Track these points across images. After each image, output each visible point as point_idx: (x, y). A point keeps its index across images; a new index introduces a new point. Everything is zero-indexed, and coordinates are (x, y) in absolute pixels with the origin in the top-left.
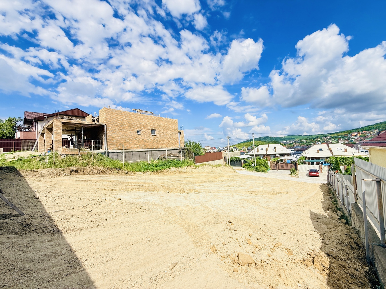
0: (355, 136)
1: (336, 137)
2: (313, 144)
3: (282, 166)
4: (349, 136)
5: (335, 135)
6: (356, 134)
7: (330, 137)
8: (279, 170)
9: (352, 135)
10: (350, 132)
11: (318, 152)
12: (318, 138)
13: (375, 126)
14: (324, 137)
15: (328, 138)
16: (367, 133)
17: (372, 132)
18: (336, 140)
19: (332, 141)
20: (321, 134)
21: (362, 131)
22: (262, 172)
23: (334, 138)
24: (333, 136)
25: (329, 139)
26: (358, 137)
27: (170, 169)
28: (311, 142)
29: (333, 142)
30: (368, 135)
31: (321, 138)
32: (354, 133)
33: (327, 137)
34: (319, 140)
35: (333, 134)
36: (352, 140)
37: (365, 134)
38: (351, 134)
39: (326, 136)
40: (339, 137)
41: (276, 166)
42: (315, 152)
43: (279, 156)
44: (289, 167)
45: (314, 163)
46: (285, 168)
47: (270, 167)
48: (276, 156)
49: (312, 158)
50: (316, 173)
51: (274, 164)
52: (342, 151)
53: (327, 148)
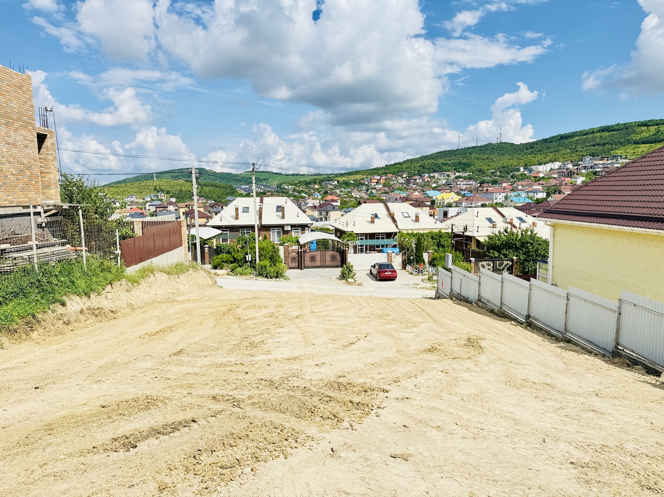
0: (377, 183)
1: (347, 184)
2: (307, 196)
3: (313, 259)
4: (367, 183)
5: (345, 178)
6: (378, 180)
7: (336, 182)
8: (305, 267)
9: (373, 180)
10: (370, 174)
11: (373, 222)
12: (315, 183)
13: (404, 166)
14: (327, 182)
15: (334, 183)
16: (394, 179)
17: (399, 178)
18: (346, 191)
19: (340, 192)
20: (320, 175)
21: (386, 174)
22: (277, 277)
23: (343, 185)
24: (341, 179)
25: (335, 187)
26: (381, 186)
27: (63, 304)
28: (303, 191)
29: (342, 193)
30: (394, 184)
31: (320, 183)
32: (375, 177)
33: (331, 182)
34: (317, 187)
35: (342, 175)
36: (373, 191)
37: (391, 180)
38: (371, 180)
39: (329, 178)
40: (352, 183)
41: (299, 258)
42: (367, 221)
43: (290, 229)
44: (328, 258)
45: (364, 247)
46: (318, 263)
47: (283, 261)
48: (285, 230)
49: (362, 235)
50: (392, 272)
51: (295, 254)
52: (411, 220)
53: (386, 213)
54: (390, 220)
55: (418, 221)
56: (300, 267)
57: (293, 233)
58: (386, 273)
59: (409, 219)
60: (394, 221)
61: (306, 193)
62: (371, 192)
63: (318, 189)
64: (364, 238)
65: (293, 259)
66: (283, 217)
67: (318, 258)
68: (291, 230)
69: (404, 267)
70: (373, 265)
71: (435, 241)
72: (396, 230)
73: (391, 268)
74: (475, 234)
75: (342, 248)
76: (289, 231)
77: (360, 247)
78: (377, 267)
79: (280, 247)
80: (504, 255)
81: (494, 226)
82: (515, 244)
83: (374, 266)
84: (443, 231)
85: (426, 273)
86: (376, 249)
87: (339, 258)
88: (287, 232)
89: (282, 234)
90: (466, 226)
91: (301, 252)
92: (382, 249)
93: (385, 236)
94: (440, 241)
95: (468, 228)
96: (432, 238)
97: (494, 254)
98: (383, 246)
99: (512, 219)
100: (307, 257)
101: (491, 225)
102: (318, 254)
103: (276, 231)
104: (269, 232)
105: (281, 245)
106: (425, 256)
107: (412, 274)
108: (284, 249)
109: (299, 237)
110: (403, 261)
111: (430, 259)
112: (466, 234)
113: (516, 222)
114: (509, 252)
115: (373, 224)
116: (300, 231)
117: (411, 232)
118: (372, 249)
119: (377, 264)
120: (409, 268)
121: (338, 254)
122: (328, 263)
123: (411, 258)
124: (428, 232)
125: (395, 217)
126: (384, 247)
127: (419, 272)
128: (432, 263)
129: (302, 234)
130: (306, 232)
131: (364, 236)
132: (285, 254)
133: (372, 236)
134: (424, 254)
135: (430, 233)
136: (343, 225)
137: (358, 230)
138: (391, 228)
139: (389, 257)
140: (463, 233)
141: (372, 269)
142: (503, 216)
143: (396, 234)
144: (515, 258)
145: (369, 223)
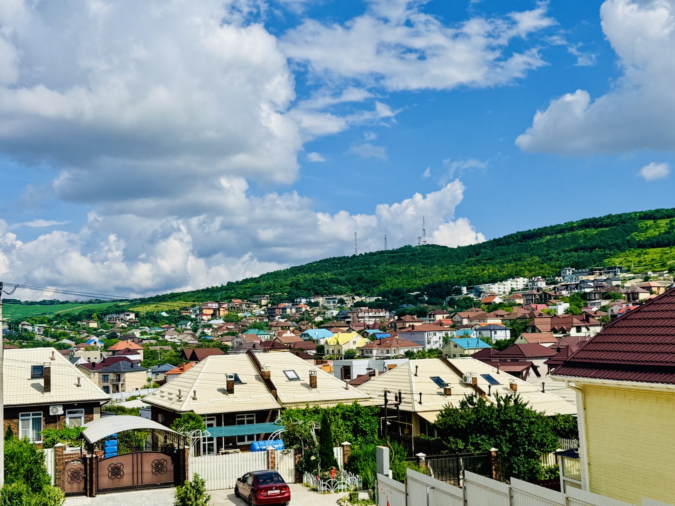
0: (213, 315)
1: (154, 319)
2: (73, 343)
3: (116, 471)
4: (193, 316)
5: (150, 308)
6: (215, 310)
7: (132, 316)
8: (100, 491)
9: (205, 311)
10: (198, 299)
11: (230, 390)
12: (89, 317)
14: (115, 316)
15: (128, 318)
16: (244, 307)
17: (255, 306)
18: (153, 332)
19: (142, 334)
20: (100, 302)
21: (229, 299)
23: (148, 321)
24: (143, 310)
25: (132, 325)
26: (221, 321)
29: (145, 337)
30: (245, 317)
31: (100, 319)
32: (209, 305)
33: (122, 316)
34: (94, 325)
35: (143, 301)
37: (240, 310)
38: (201, 310)
39: (119, 309)
40: (164, 317)
41: (86, 473)
42: (219, 390)
43: (62, 412)
44: (148, 468)
45: (215, 442)
46: (127, 480)
47: (52, 481)
48: (51, 414)
49: (210, 416)
50: (281, 488)
51: (77, 465)
52: (302, 384)
53: (253, 372)
54: (262, 386)
55: (315, 387)
56: (89, 491)
57: (67, 420)
58: (270, 492)
59: (298, 383)
60: (271, 387)
61: (71, 339)
62: (203, 333)
63: (95, 329)
64: (214, 422)
65: (74, 475)
66: (47, 388)
67: (127, 470)
68: (64, 415)
69: (299, 479)
70: (241, 476)
71: (349, 423)
72: (276, 406)
73: (278, 481)
74: (417, 408)
75: (176, 445)
76: (59, 416)
77: (207, 443)
78: (250, 481)
79: (45, 450)
80: (473, 444)
81: (447, 393)
82: (491, 424)
83: (243, 480)
84: (363, 404)
85: (342, 487)
86: (239, 444)
87: (170, 466)
88: (55, 419)
89: (43, 423)
90: (400, 393)
91: (91, 459)
92: (250, 442)
93: (255, 418)
94: (357, 422)
95: (402, 396)
96: (344, 417)
97: (457, 443)
98: (251, 438)
99: (476, 379)
100: (104, 469)
101: (442, 390)
102: (126, 462)
103: (31, 417)
104: (16, 421)
105: (46, 446)
106: (338, 453)
107: (315, 490)
108: (56, 455)
109: (84, 428)
110: (296, 466)
111: (346, 460)
112: (401, 407)
113: (483, 384)
114: (482, 440)
115: (231, 395)
116: (83, 415)
117: (304, 407)
118: (231, 444)
119: (250, 474)
120: (308, 478)
121: (168, 458)
122: (148, 478)
123: (313, 458)
124: (335, 405)
125: (272, 379)
126: (253, 440)
127: (331, 485)
128: (352, 466)
129: (86, 422)
130: (96, 416)
131: (213, 419)
132: (56, 464)
133: (230, 418)
134: (335, 449)
135: (337, 407)
136: (171, 399)
137: (201, 408)
138: (266, 402)
139: (270, 459)
140: (397, 405)
141: (241, 485)
142: (460, 374)
143: (274, 412)
144: (493, 449)
145: (224, 393)
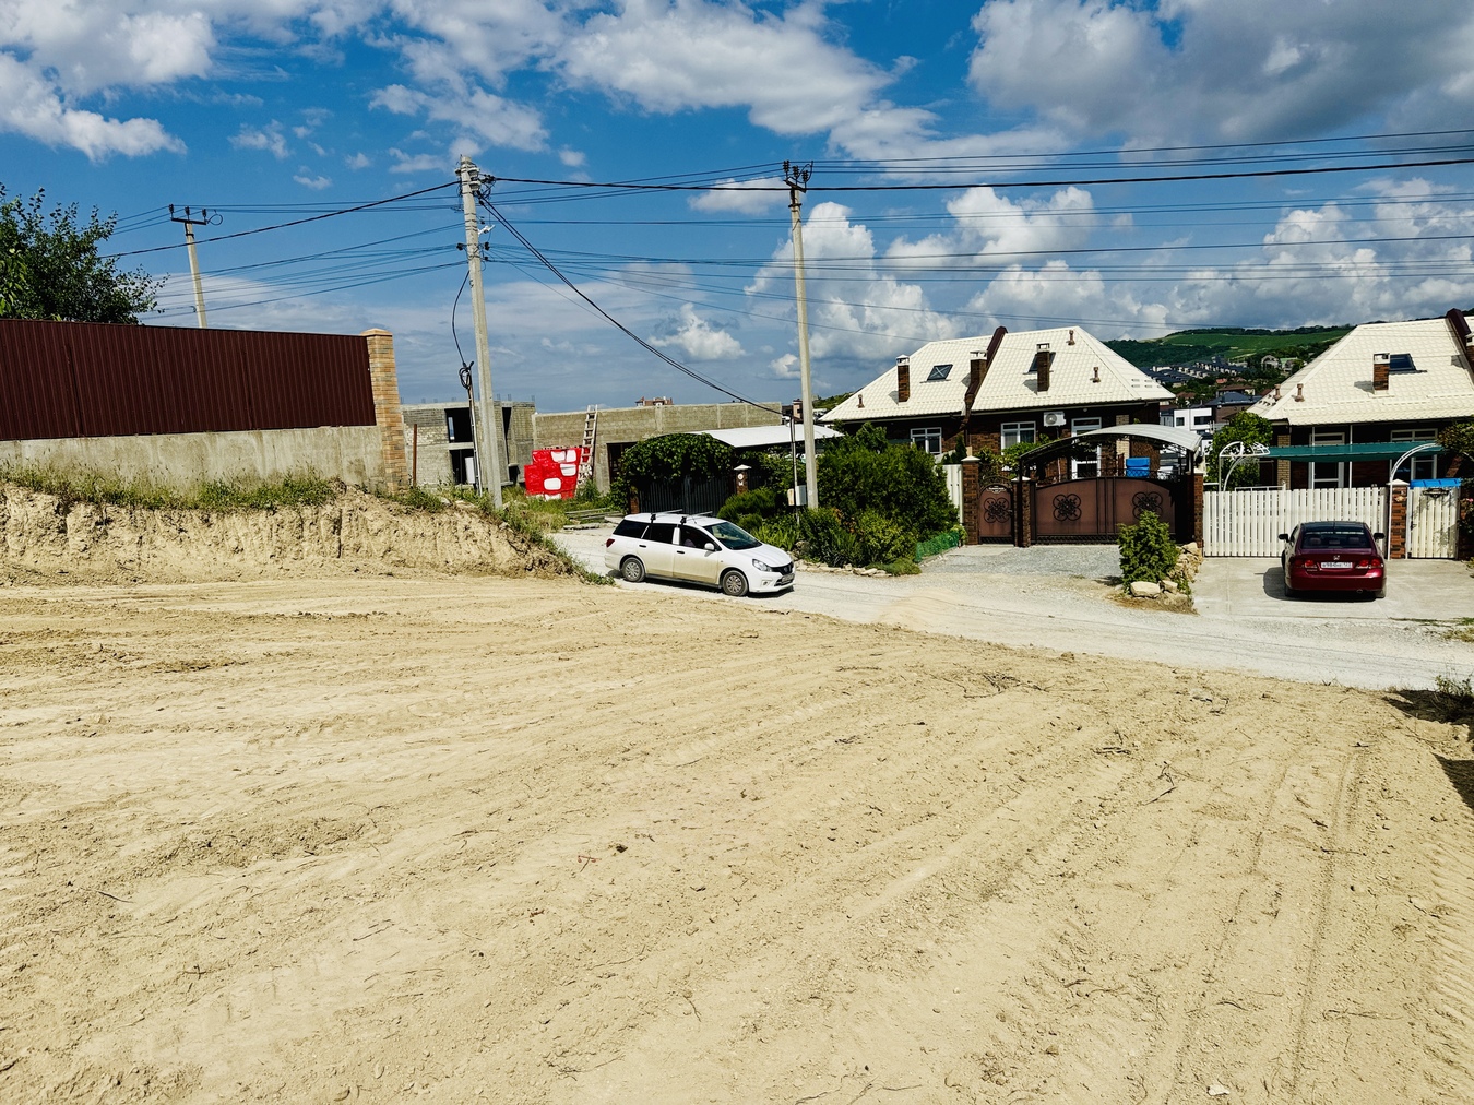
3: (1068, 508)
8: (1037, 540)
11: (1380, 383)
41: (1012, 507)
42: (1358, 385)
44: (1125, 508)
46: (1085, 525)
47: (959, 516)
48: (1046, 424)
50: (1357, 559)
51: (1000, 493)
54: (1463, 376)
56: (1017, 538)
65: (995, 511)
66: (1042, 384)
67: (1087, 508)
68: (1068, 426)
69: (1466, 551)
76: (1059, 428)
87: (1168, 507)
88: (1054, 433)
89: (1035, 439)
100: (1046, 502)
102: (1087, 495)
104: (996, 435)
105: (955, 460)
108: (964, 475)
110: (1459, 521)
115: (1378, 393)
116: (1098, 427)
121: (1165, 492)
131: (1339, 438)
132: (964, 491)
137: (1306, 414)
138: (1460, 404)
145: (1366, 390)
